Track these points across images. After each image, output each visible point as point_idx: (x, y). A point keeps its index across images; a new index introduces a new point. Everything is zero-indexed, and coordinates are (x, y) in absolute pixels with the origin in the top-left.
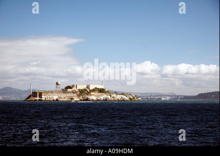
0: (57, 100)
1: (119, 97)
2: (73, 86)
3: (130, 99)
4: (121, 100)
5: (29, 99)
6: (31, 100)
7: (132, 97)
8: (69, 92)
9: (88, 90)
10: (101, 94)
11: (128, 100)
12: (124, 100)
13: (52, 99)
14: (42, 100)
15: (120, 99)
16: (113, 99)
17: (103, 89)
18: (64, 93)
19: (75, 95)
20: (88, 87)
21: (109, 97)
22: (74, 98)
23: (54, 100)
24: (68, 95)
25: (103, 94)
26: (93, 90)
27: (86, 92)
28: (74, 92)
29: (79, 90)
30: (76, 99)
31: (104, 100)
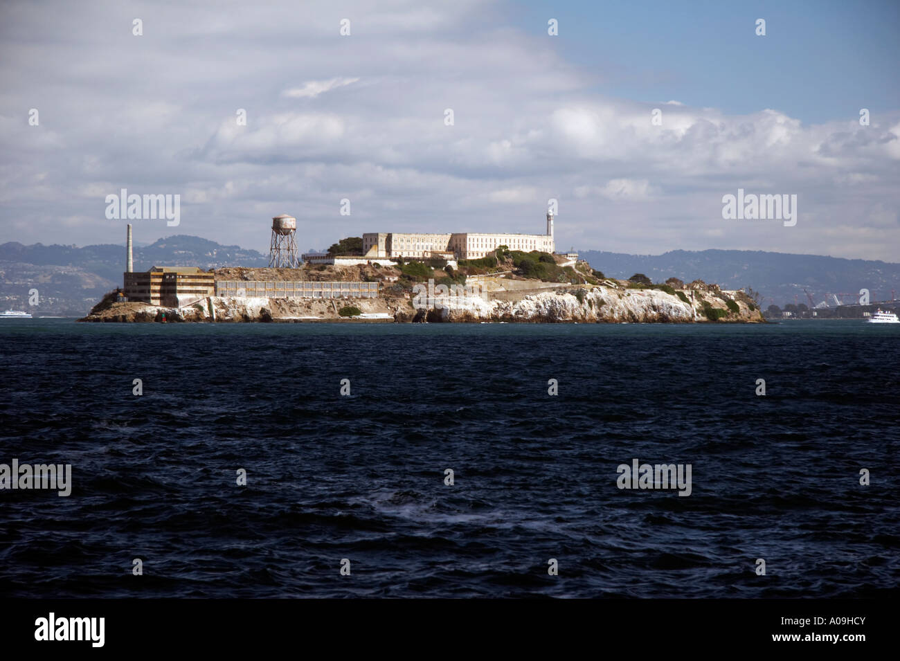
0: (265, 317)
1: (636, 302)
2: (372, 239)
3: (707, 310)
4: (647, 320)
5: (109, 314)
6: (115, 319)
7: (717, 303)
8: (339, 276)
9: (453, 264)
10: (527, 284)
11: (690, 321)
12: (664, 319)
13: (234, 313)
14: (174, 318)
15: (640, 313)
16: (594, 312)
17: (543, 257)
18: (310, 277)
19: (372, 289)
20: (456, 246)
21: (570, 299)
22: (364, 305)
23: (246, 318)
24: (332, 290)
25: (539, 284)
26: (487, 265)
27: (440, 274)
28: (366, 275)
29: (400, 260)
30: (373, 312)
31: (539, 318)
